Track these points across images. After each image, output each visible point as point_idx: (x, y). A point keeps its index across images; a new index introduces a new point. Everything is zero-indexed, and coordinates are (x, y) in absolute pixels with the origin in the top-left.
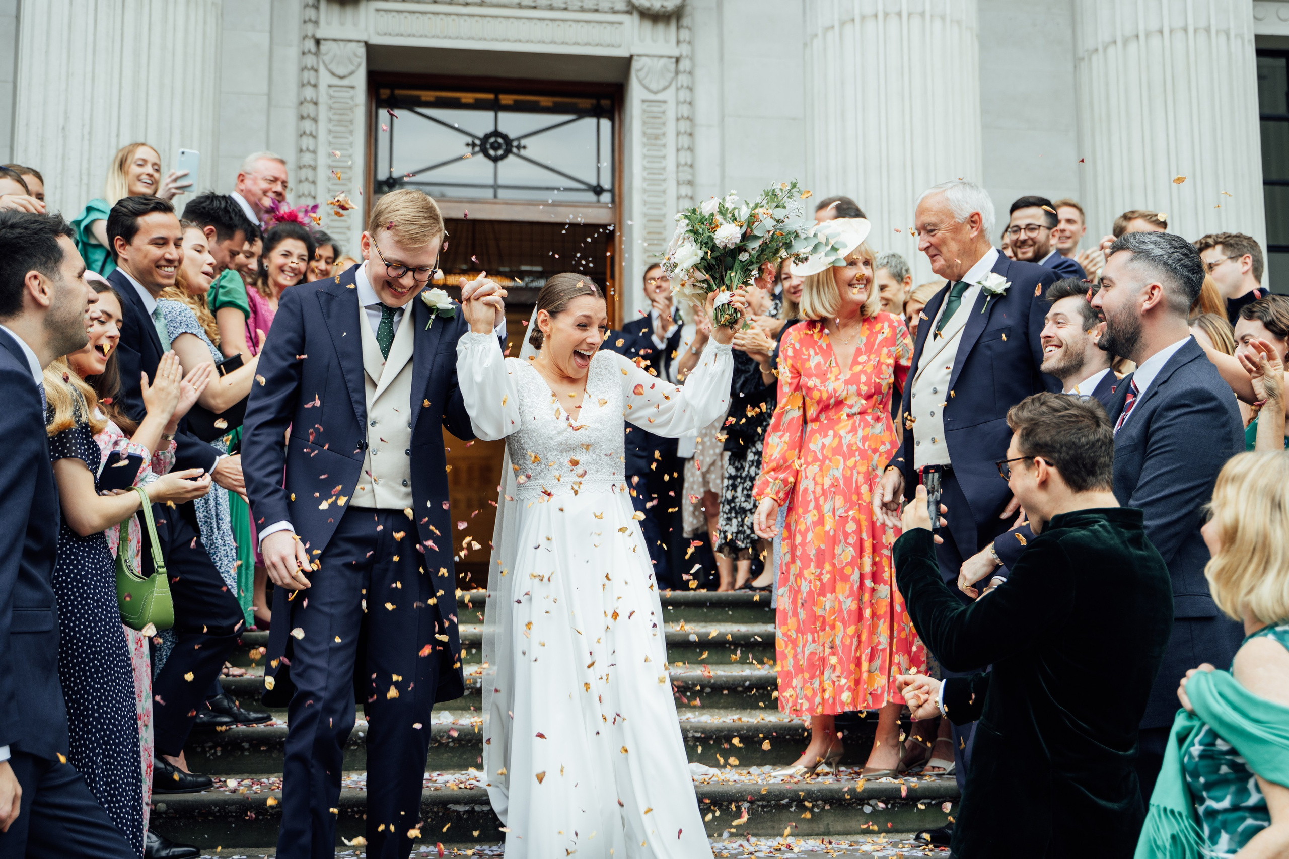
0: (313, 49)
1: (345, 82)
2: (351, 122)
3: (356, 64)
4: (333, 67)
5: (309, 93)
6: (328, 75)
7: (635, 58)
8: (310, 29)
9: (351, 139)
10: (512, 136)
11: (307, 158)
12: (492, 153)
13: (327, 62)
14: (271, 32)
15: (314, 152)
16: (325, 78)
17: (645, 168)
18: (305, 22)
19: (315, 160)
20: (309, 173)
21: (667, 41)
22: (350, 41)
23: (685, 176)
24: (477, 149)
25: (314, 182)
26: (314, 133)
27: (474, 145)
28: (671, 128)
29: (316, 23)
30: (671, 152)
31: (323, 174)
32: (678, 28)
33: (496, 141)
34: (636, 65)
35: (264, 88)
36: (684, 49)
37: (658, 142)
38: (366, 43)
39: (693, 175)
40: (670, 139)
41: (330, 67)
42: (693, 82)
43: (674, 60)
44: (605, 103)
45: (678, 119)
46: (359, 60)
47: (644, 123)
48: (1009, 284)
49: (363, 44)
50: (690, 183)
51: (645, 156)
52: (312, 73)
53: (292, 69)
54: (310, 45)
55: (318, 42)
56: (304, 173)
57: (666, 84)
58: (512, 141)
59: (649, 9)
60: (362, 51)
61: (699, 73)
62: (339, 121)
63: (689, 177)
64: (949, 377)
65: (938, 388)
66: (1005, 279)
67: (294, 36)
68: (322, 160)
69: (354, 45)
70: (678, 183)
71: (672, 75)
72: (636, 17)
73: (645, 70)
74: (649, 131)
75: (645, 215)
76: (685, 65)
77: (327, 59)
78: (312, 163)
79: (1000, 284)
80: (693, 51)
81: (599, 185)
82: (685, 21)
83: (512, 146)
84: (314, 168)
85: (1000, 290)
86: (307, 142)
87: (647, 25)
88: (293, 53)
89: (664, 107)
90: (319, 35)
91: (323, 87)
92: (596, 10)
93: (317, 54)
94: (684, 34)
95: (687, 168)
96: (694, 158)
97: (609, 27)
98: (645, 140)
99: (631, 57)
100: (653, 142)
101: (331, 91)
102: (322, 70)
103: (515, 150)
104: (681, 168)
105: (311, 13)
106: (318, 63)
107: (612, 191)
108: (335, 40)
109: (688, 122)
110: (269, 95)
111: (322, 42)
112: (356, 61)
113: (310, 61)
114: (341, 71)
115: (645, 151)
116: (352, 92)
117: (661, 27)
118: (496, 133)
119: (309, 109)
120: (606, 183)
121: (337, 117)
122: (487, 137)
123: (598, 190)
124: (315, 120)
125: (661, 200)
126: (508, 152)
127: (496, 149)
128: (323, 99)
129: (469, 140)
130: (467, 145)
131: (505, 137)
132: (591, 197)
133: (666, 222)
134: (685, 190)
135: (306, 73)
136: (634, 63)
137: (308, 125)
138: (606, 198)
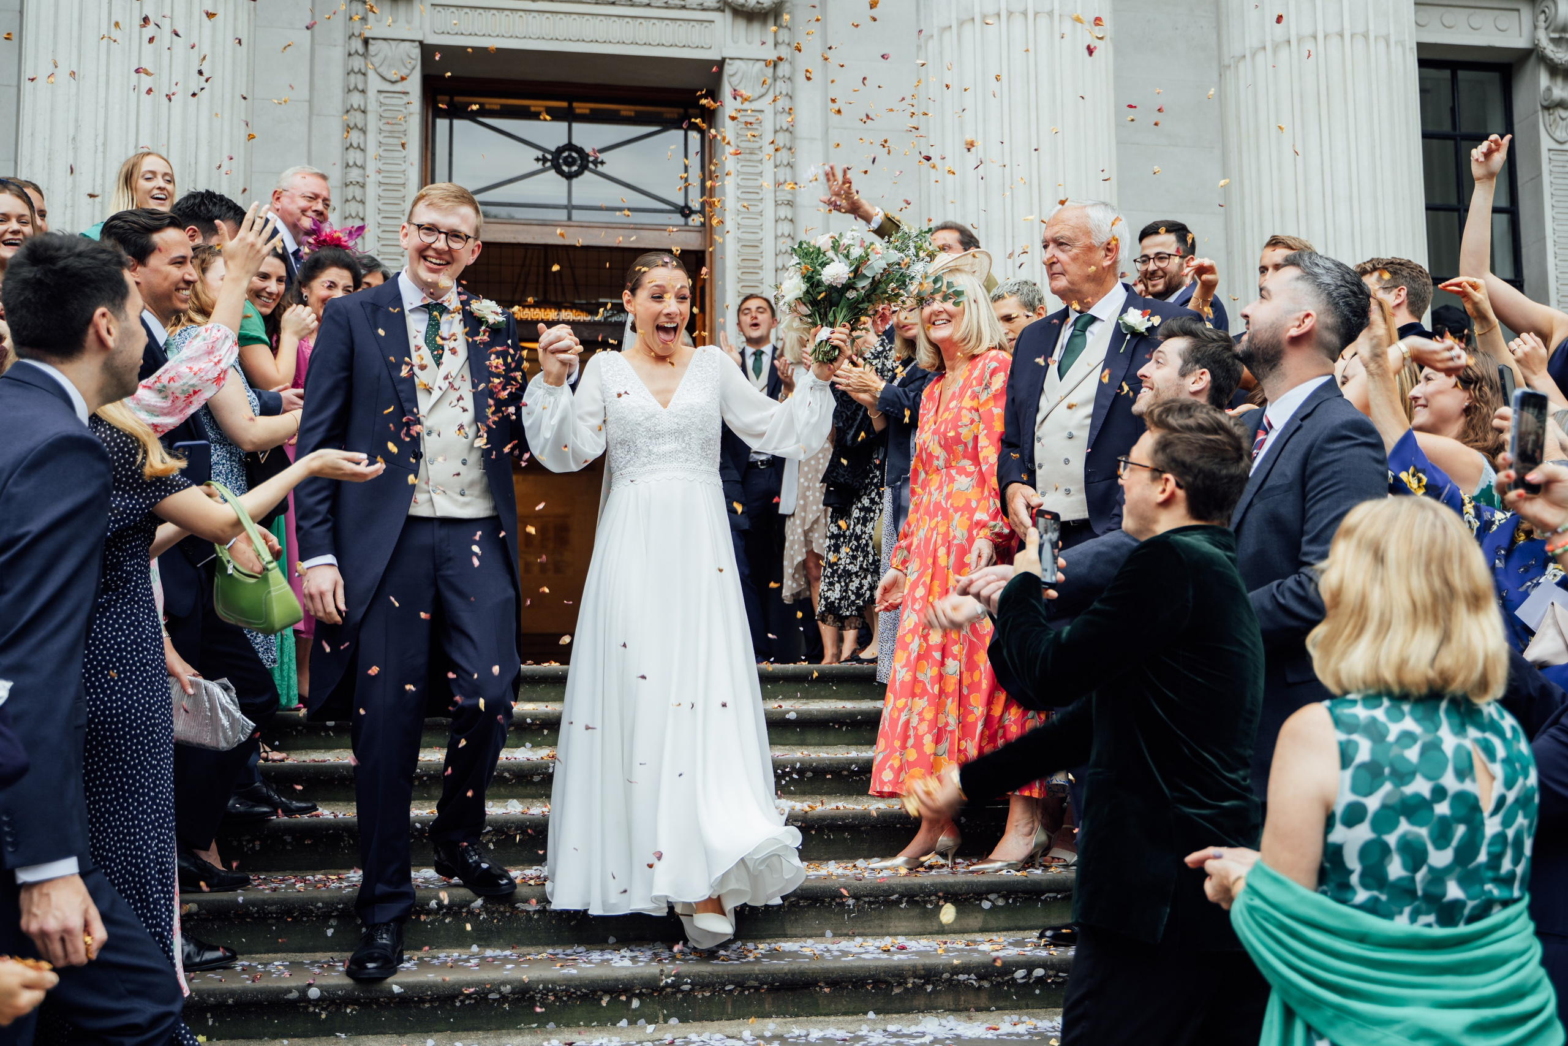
0: (361, 50)
1: (398, 87)
2: (406, 134)
3: (409, 66)
4: (383, 70)
5: (356, 99)
6: (378, 79)
7: (728, 61)
8: (357, 26)
9: (406, 153)
10: (588, 149)
11: (355, 174)
12: (565, 168)
13: (376, 64)
14: (312, 31)
15: (363, 168)
16: (375, 83)
17: (739, 187)
18: (351, 17)
19: (364, 177)
20: (357, 192)
21: (763, 42)
22: (403, 40)
23: (785, 195)
24: (548, 164)
25: (362, 202)
26: (362, 146)
27: (544, 160)
28: (768, 142)
29: (364, 18)
30: (768, 168)
31: (372, 192)
32: (776, 27)
33: (570, 156)
34: (728, 70)
35: (305, 94)
36: (784, 52)
37: (754, 157)
38: (421, 43)
39: (794, 194)
40: (767, 154)
41: (380, 70)
42: (793, 89)
43: (771, 64)
44: (694, 112)
45: (775, 132)
46: (413, 62)
47: (738, 136)
49: (417, 43)
50: (790, 204)
51: (739, 173)
52: (360, 76)
53: (337, 73)
54: (358, 45)
55: (366, 42)
56: (351, 191)
57: (763, 90)
58: (588, 155)
59: (744, 7)
60: (416, 52)
61: (800, 79)
62: (390, 132)
63: (789, 197)
65: (1075, 433)
67: (338, 34)
68: (372, 177)
69: (408, 44)
70: (777, 204)
71: (769, 81)
72: (728, 15)
73: (739, 76)
74: (743, 145)
75: (739, 240)
76: (784, 70)
77: (376, 60)
78: (360, 180)
80: (793, 53)
81: (687, 206)
82: (785, 19)
83: (588, 161)
84: (363, 187)
86: (354, 156)
87: (741, 24)
88: (338, 53)
89: (760, 117)
90: (366, 35)
91: (372, 93)
92: (684, 7)
93: (365, 55)
94: (784, 34)
95: (786, 187)
96: (794, 176)
97: (697, 26)
98: (738, 155)
99: (724, 60)
100: (748, 157)
101: (381, 97)
102: (371, 74)
103: (591, 166)
104: (779, 187)
105: (357, 8)
106: (366, 65)
107: (702, 212)
108: (385, 39)
109: (787, 135)
110: (311, 102)
111: (371, 42)
112: (410, 63)
113: (358, 63)
114: (392, 76)
115: (738, 168)
116: (406, 99)
117: (756, 27)
118: (570, 147)
119: (357, 118)
120: (695, 204)
121: (388, 128)
122: (560, 150)
123: (685, 211)
124: (364, 131)
125: (758, 223)
126: (583, 168)
127: (569, 165)
128: (372, 106)
129: (540, 154)
130: (538, 160)
131: (580, 151)
132: (678, 219)
133: (762, 247)
134: (784, 212)
135: (352, 77)
136: (726, 67)
137: (355, 137)
138: (696, 220)
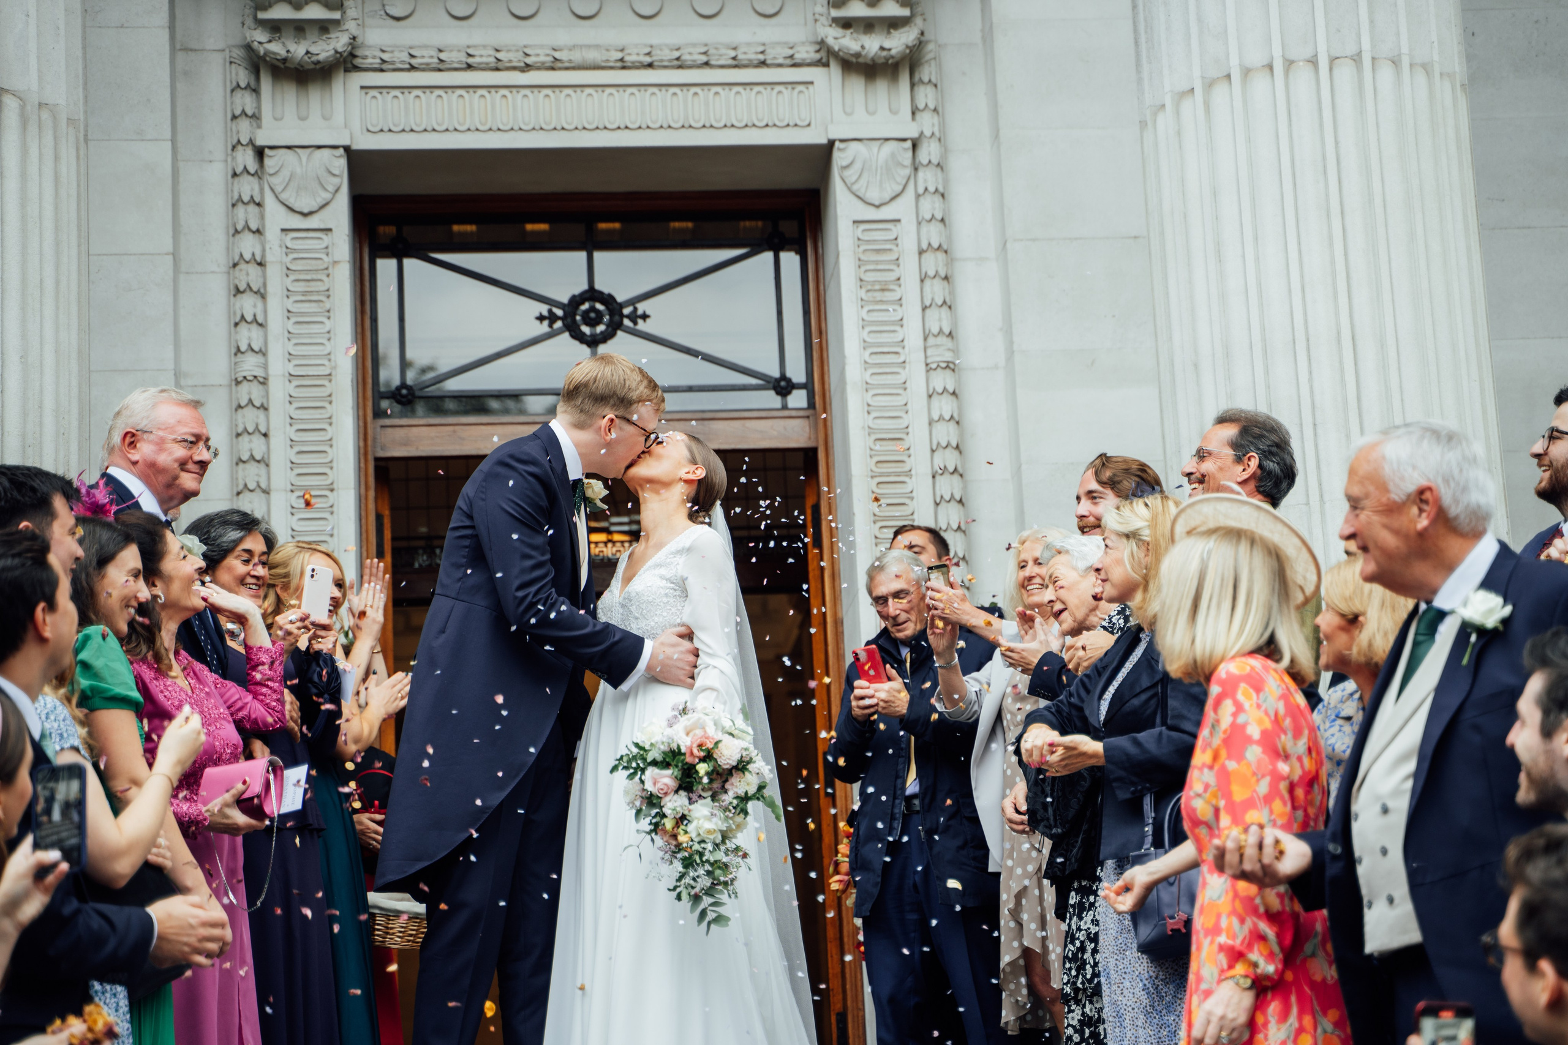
0: (252, 166)
1: (313, 222)
2: (328, 294)
3: (331, 189)
4: (289, 197)
5: (248, 245)
6: (282, 210)
7: (837, 144)
8: (244, 129)
9: (328, 325)
10: (620, 298)
11: (250, 365)
12: (586, 329)
13: (278, 189)
14: (173, 141)
15: (263, 353)
16: (276, 217)
17: (866, 345)
18: (234, 117)
19: (265, 367)
20: (255, 392)
21: (893, 112)
22: (319, 147)
23: (941, 353)
24: (559, 324)
25: (264, 408)
26: (260, 319)
27: (552, 318)
28: (909, 270)
29: (256, 117)
30: (912, 311)
31: (278, 390)
32: (913, 85)
33: (592, 309)
34: (839, 158)
35: (168, 244)
36: (927, 123)
37: (888, 296)
38: (347, 149)
39: (956, 351)
40: (910, 289)
41: (283, 197)
42: (946, 182)
43: (909, 144)
44: (788, 227)
45: (921, 252)
46: (336, 181)
47: (860, 263)
48: (1508, 609)
49: (341, 151)
50: (950, 367)
51: (864, 323)
52: (252, 208)
53: (215, 205)
54: (247, 158)
55: (260, 153)
56: (245, 392)
57: (899, 188)
58: (621, 306)
59: (858, 55)
60: (340, 164)
61: (957, 164)
62: (304, 293)
63: (948, 356)
64: (1409, 784)
65: (1391, 804)
66: (1499, 600)
67: (216, 143)
68: (278, 366)
69: (326, 152)
70: (928, 368)
71: (907, 171)
72: (835, 69)
73: (857, 166)
74: (870, 277)
75: (871, 430)
76: (929, 151)
77: (277, 182)
78: (259, 373)
79: (1491, 611)
80: (943, 125)
81: (783, 377)
82: (926, 72)
83: (622, 316)
84: (264, 382)
85: (1491, 622)
86: (248, 335)
87: (857, 84)
88: (216, 173)
89: (895, 231)
90: (260, 142)
91: (272, 233)
92: (763, 64)
93: (259, 174)
94: (926, 96)
95: (942, 340)
96: (955, 322)
97: (786, 92)
98: (862, 293)
99: (831, 144)
100: (879, 296)
101: (288, 239)
102: (270, 201)
103: (627, 322)
104: (931, 341)
105: (246, 101)
106: (262, 190)
107: (808, 386)
108: (289, 147)
109: (940, 255)
110: (175, 255)
111: (267, 151)
112: (332, 183)
113: (247, 187)
114: (305, 203)
115: (864, 313)
116: (326, 239)
117: (881, 86)
118: (592, 294)
119: (250, 275)
120: (797, 372)
121: (300, 287)
122: (576, 301)
123: (783, 386)
124: (262, 295)
125: (900, 401)
126: (615, 327)
127: (592, 324)
128: (274, 255)
129: (544, 309)
130: (541, 318)
131: (608, 300)
132: (771, 399)
133: (909, 441)
134: (942, 380)
135: (240, 210)
136: (836, 154)
137: (248, 305)
138: (798, 399)
